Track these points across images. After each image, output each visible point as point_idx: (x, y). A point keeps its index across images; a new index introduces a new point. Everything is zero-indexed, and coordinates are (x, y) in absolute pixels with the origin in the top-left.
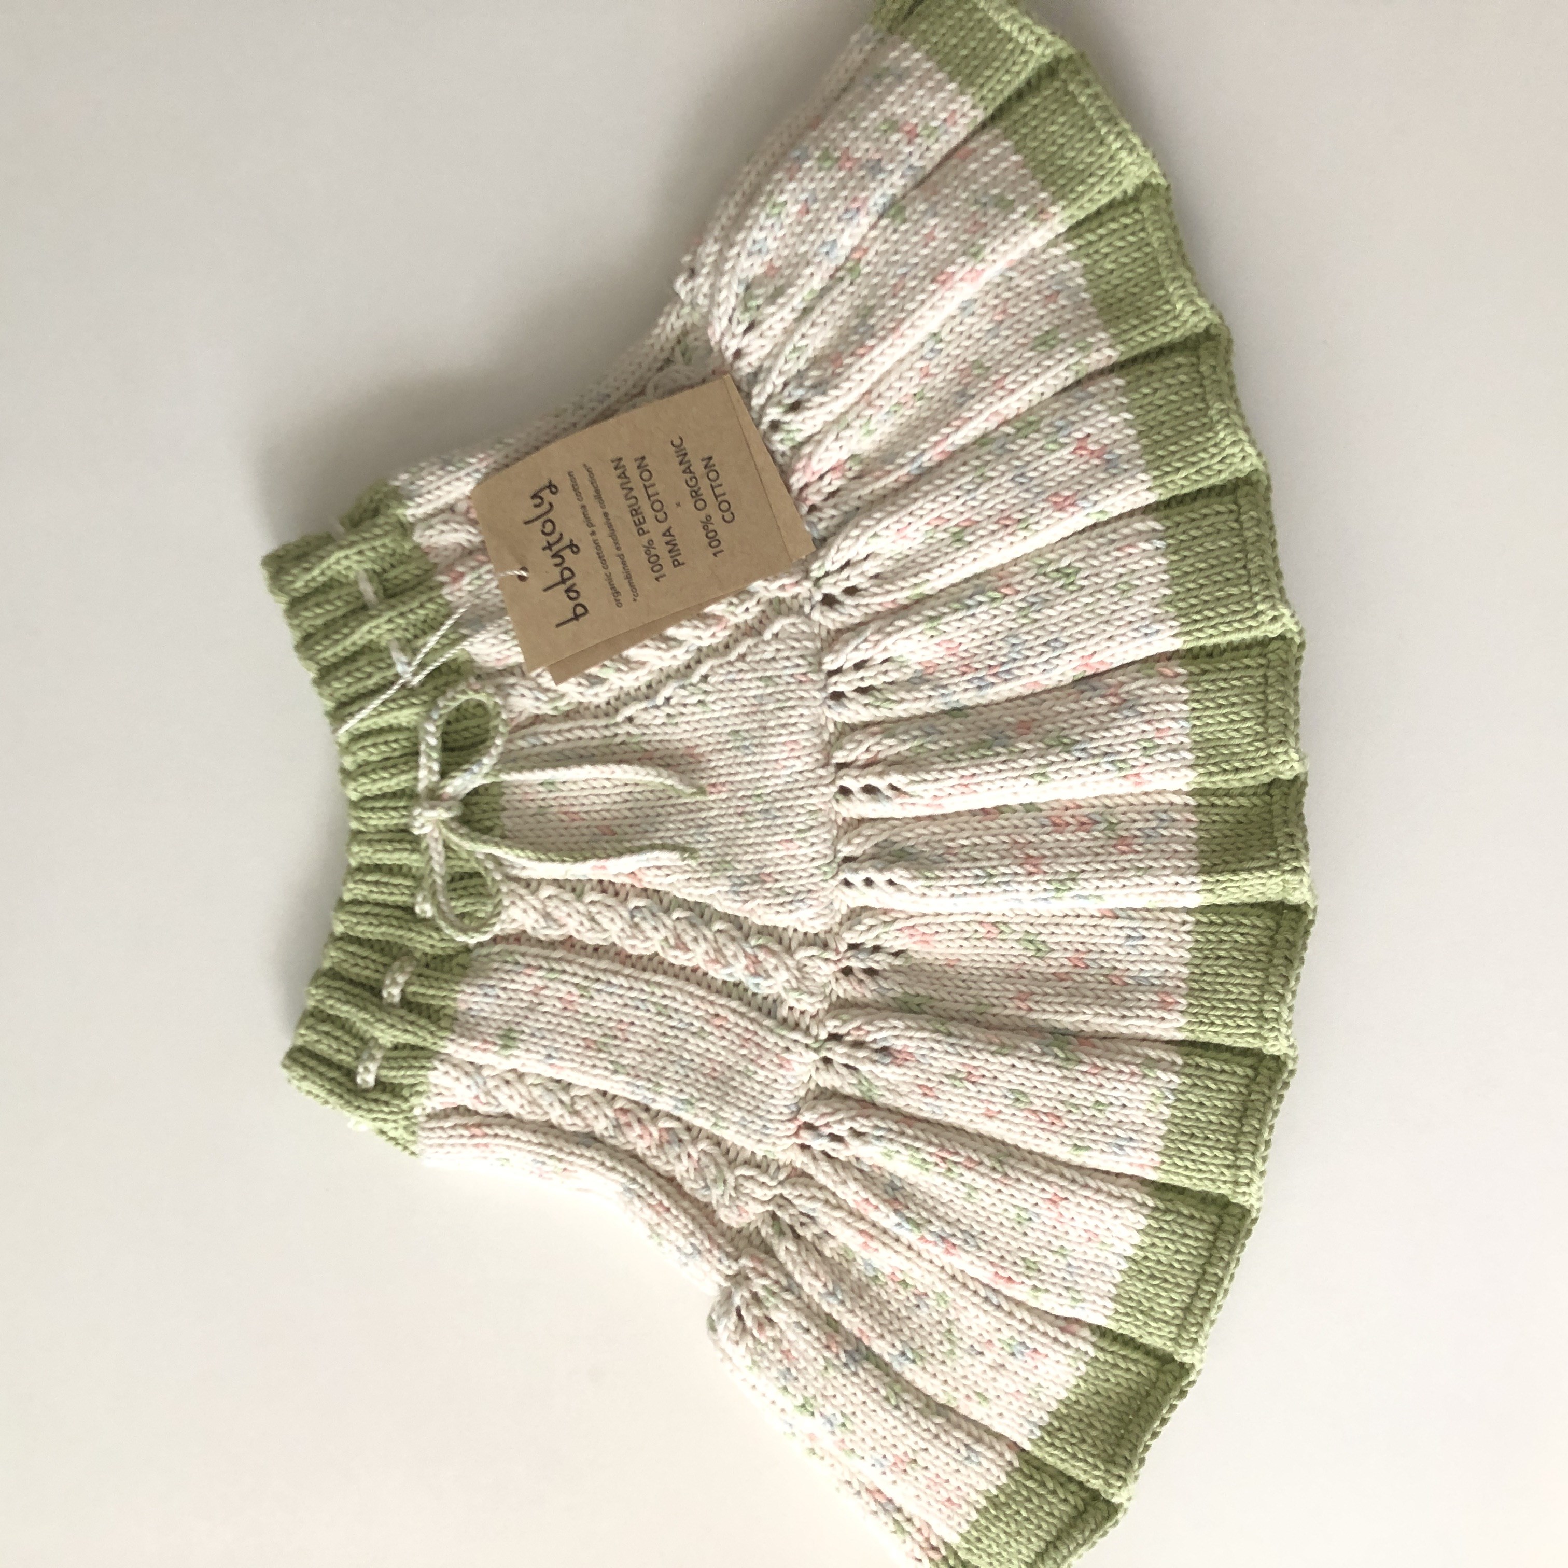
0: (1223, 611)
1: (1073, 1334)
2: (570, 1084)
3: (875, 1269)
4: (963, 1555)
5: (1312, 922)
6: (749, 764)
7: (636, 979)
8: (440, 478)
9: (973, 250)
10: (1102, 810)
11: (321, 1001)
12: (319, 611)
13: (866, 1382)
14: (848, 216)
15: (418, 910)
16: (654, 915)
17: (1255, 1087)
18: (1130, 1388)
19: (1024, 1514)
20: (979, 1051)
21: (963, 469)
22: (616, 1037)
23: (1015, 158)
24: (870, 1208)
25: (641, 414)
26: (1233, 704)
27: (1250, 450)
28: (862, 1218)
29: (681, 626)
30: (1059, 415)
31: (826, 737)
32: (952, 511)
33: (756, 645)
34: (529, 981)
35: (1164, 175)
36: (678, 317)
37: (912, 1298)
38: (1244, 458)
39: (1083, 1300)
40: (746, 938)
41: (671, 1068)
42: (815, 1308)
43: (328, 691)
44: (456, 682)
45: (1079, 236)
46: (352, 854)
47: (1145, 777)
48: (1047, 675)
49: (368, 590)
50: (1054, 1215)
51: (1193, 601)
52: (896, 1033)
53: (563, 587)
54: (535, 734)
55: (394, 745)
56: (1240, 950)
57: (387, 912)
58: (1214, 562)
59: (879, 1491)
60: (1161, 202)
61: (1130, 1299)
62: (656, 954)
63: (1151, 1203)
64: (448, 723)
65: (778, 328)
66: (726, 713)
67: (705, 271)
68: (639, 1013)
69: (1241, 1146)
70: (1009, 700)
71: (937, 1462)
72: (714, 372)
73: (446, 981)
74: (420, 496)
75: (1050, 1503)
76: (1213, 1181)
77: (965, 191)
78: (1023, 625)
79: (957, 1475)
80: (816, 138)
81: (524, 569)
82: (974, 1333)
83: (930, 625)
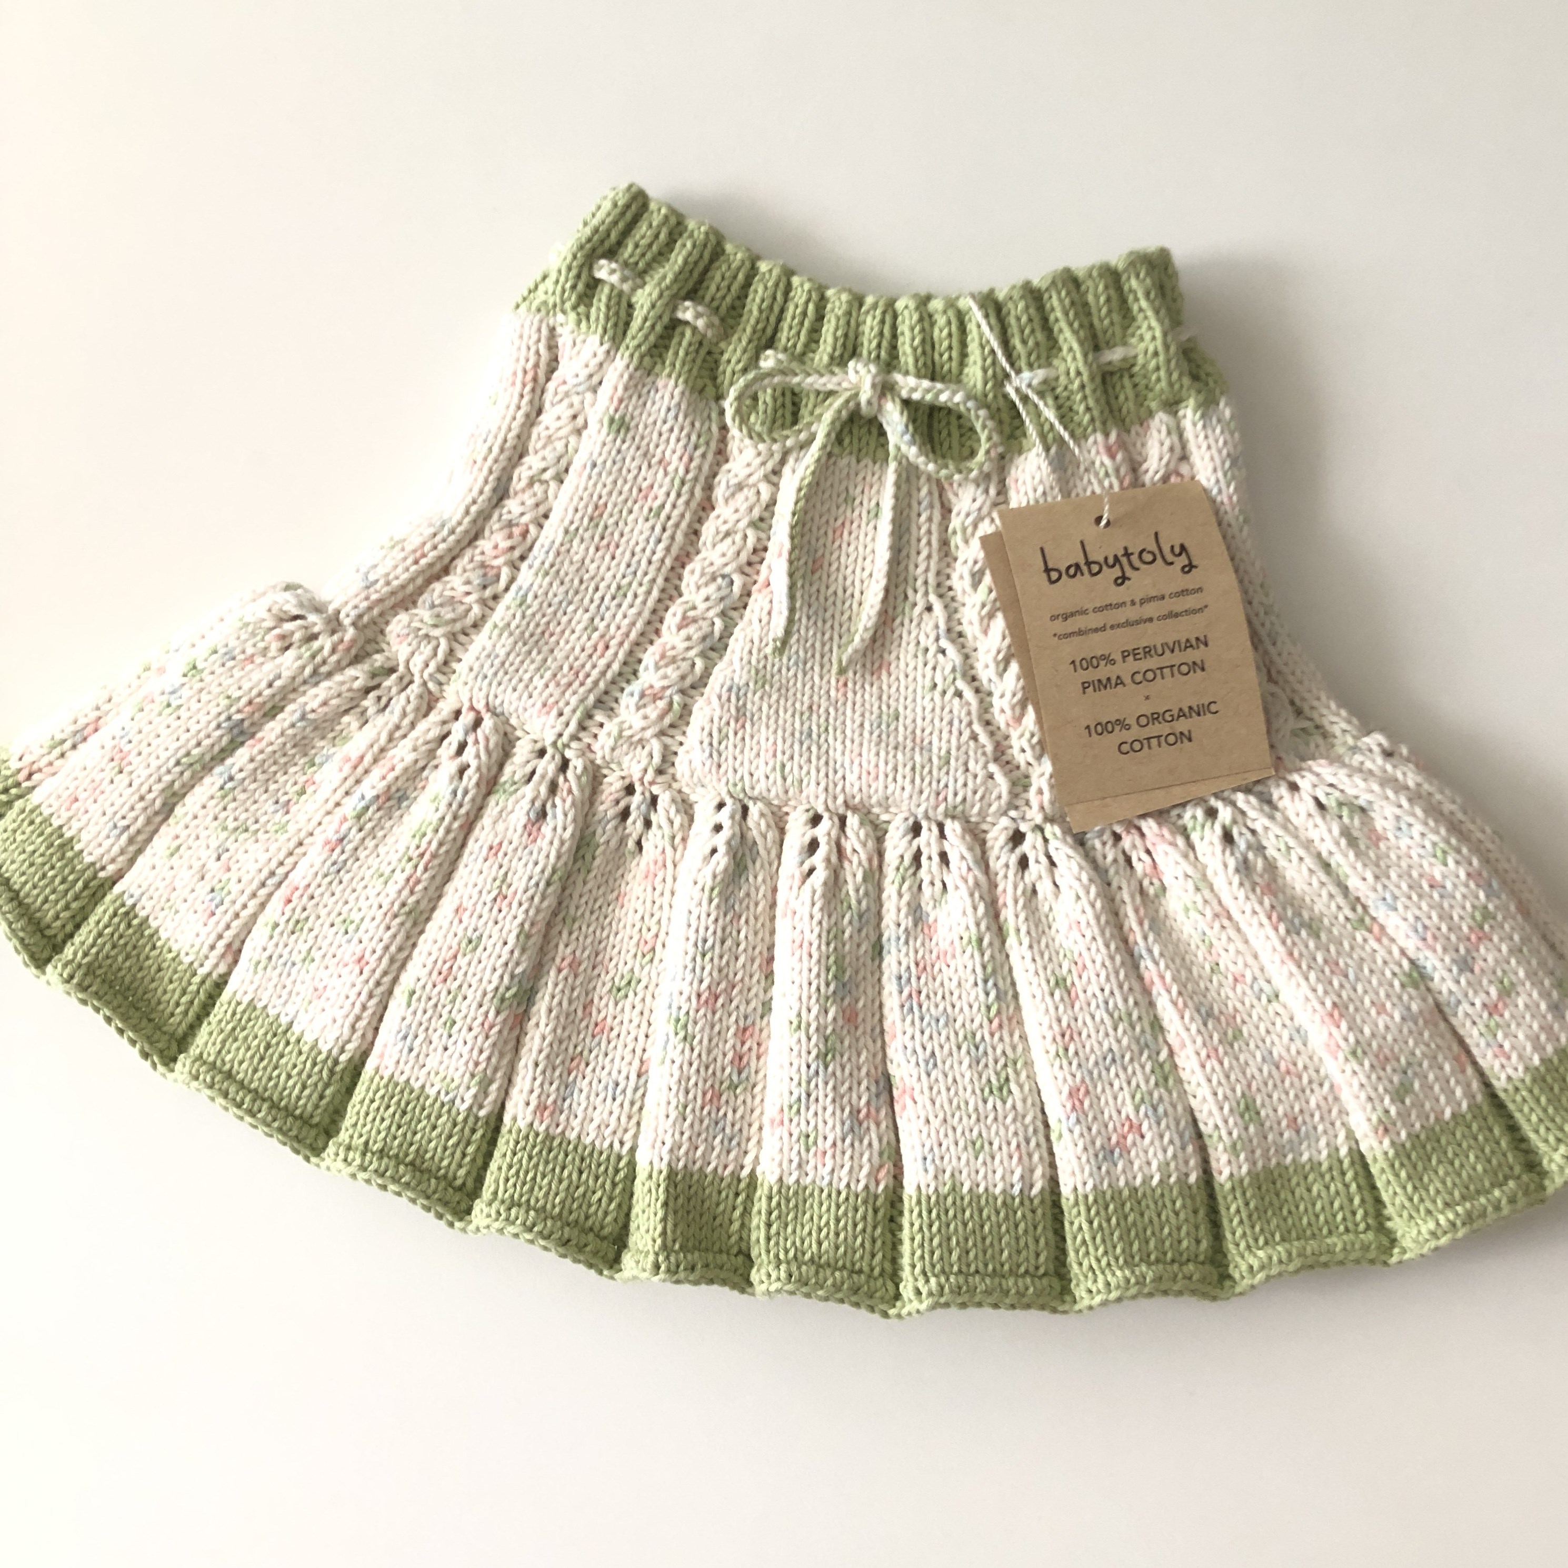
0: (936, 1241)
1: (223, 956)
2: (562, 482)
3: (321, 764)
4: (18, 804)
5: (601, 1273)
6: (862, 725)
7: (659, 570)
8: (1220, 451)
9: (1359, 1051)
10: (752, 1080)
11: (691, 236)
12: (1102, 299)
13: (209, 736)
14: (1420, 929)
15: (769, 352)
16: (722, 599)
17: (443, 1184)
18: (159, 1003)
19: (50, 874)
20: (527, 911)
21: (1131, 1001)
22: (602, 538)
23: (1448, 1113)
24: (384, 771)
25: (1251, 676)
26: (837, 1234)
27: (1098, 1299)
28: (375, 761)
29: (1018, 679)
30: (1170, 1110)
31: (876, 810)
32: (1089, 982)
33: (984, 754)
34: (675, 457)
35: (1400, 1262)
36: (1344, 731)
37: (286, 798)
38: (1090, 1291)
39: (255, 972)
40: (682, 692)
41: (562, 590)
42: (292, 696)
43: (1016, 296)
44: (1001, 432)
45: (1352, 1163)
46: (839, 292)
47: (778, 1131)
48: (901, 1049)
49: (1115, 355)
50: (347, 958)
51: (951, 1213)
52: (559, 830)
53: (1082, 561)
54: (931, 506)
55: (946, 356)
56: (584, 1195)
57: (773, 319)
58: (988, 1241)
59: (96, 730)
60: (1372, 1255)
61: (250, 1020)
62: (680, 595)
63: (343, 1058)
64: (960, 417)
65: (1314, 834)
66: (919, 710)
67: (1389, 768)
68: (623, 566)
69: (385, 1160)
70: (881, 1006)
71: (116, 794)
72: (1279, 758)
73: (690, 371)
74: (1204, 427)
75: (57, 902)
76: (355, 1125)
77: (1423, 1054)
78: (956, 1034)
79: (100, 812)
80: (1508, 909)
81: (1108, 524)
82: (240, 856)
83: (974, 938)
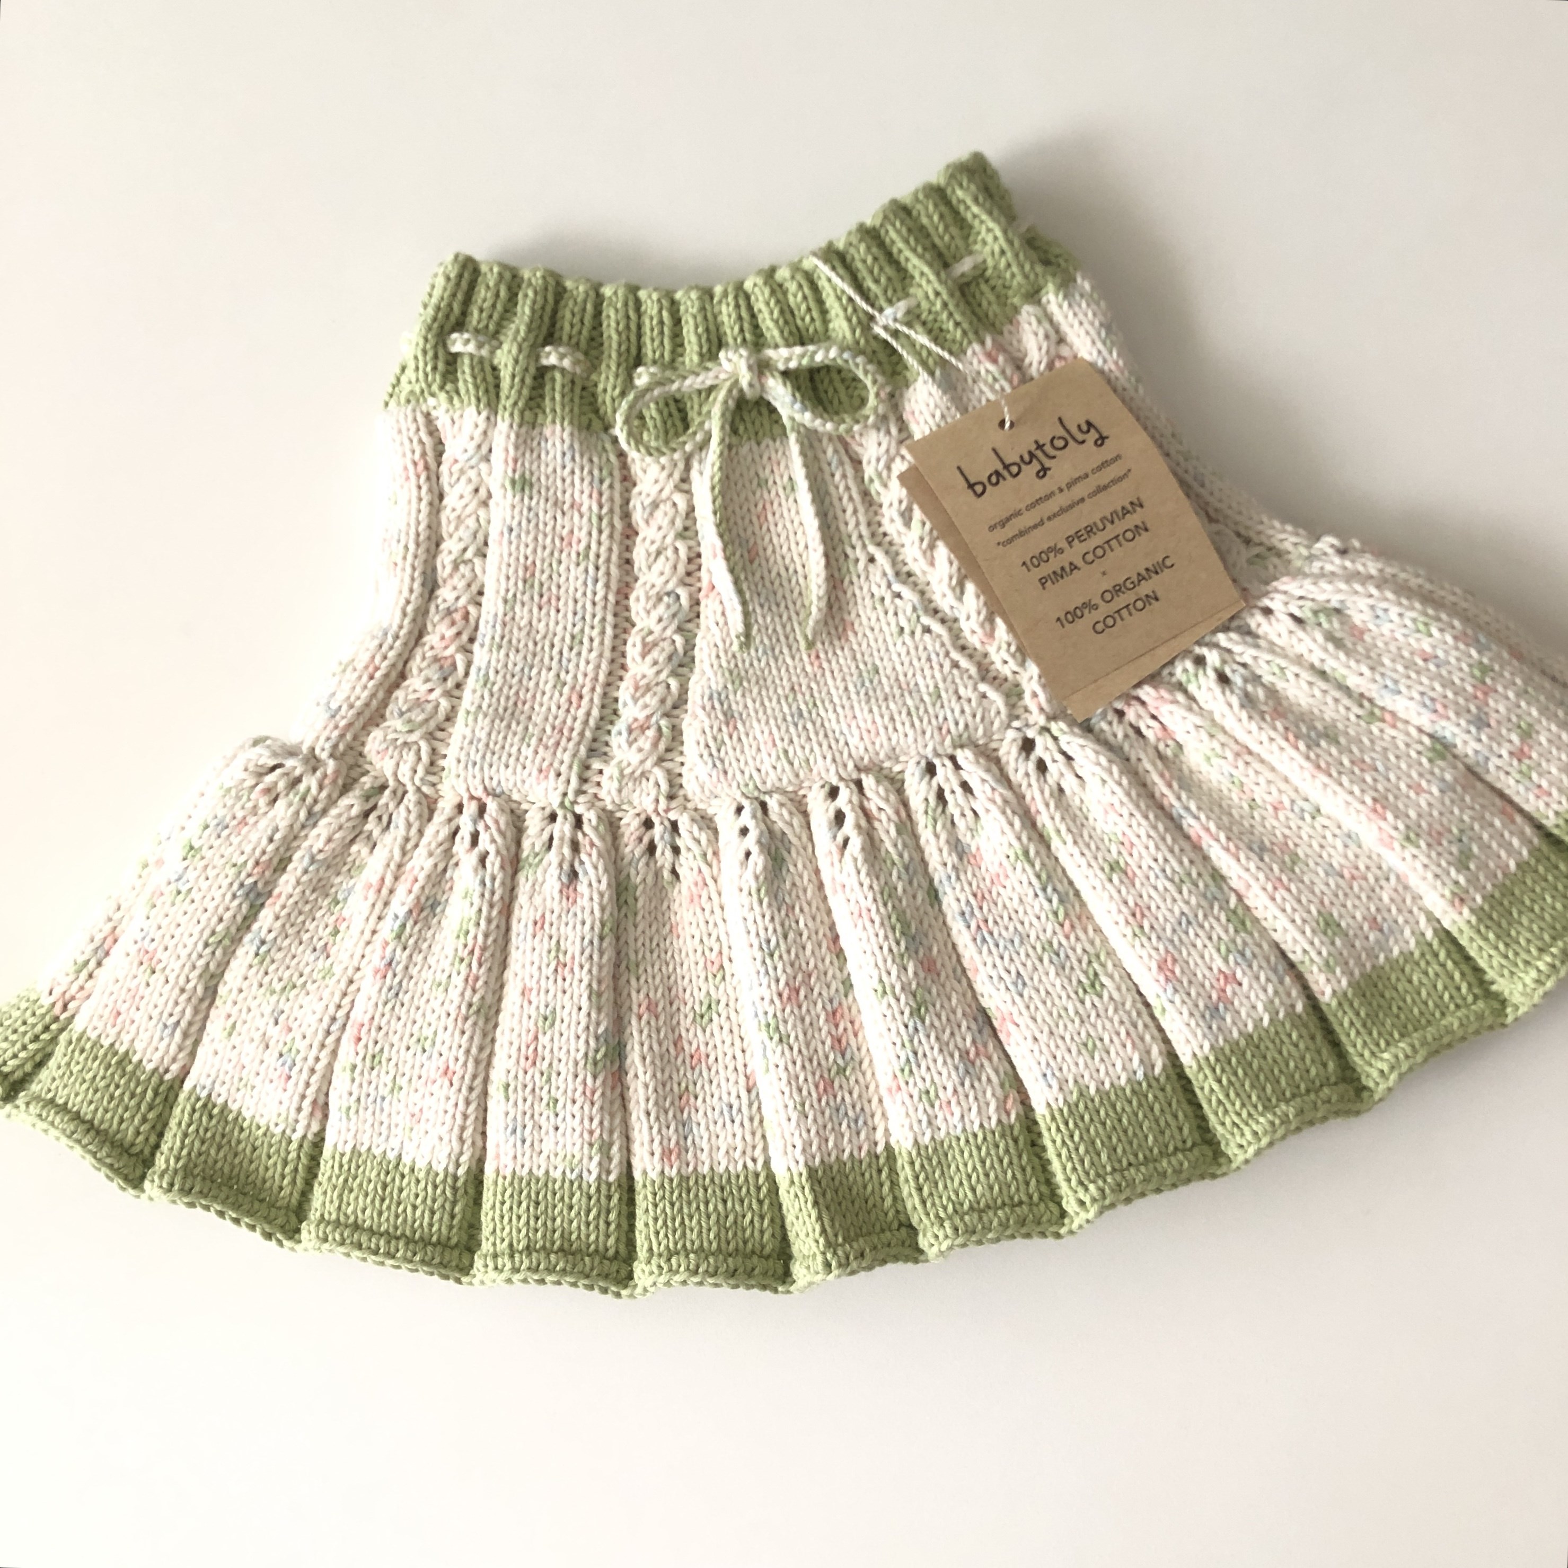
0: (1082, 1149)
1: (312, 1114)
2: (485, 556)
3: (345, 899)
4: (63, 1037)
5: (776, 1291)
6: (846, 689)
7: (605, 608)
8: (1092, 324)
9: (1412, 835)
10: (857, 1059)
11: (529, 284)
12: (936, 218)
13: (228, 909)
14: (1428, 702)
15: (640, 369)
16: (674, 616)
17: (597, 1260)
18: (264, 1181)
19: (117, 1093)
20: (590, 971)
21: (1186, 861)
22: (541, 596)
23: (1512, 865)
24: (408, 885)
25: (1192, 521)
26: (987, 1175)
27: (1251, 1150)
28: (396, 878)
29: (978, 597)
30: (1257, 950)
31: (887, 764)
32: (1141, 857)
33: (970, 677)
34: (585, 497)
35: (1516, 1019)
36: (1295, 544)
37: (322, 943)
38: (1241, 1146)
39: (349, 1119)
40: (666, 715)
41: (520, 657)
42: (295, 844)
43: (855, 241)
44: (884, 373)
45: (1441, 942)
46: (687, 292)
47: (898, 1097)
48: (987, 980)
49: (965, 266)
50: (433, 1075)
51: (1087, 1117)
52: (595, 884)
53: (1000, 467)
54: (841, 463)
56: (735, 1222)
57: (633, 338)
58: (1130, 1132)
59: (116, 941)
60: (1489, 1021)
61: (358, 1166)
62: (633, 625)
63: (461, 1171)
64: (839, 371)
65: (1301, 649)
66: (895, 657)
67: (1348, 564)
68: (570, 615)
69: (535, 1255)
70: (954, 946)
71: (156, 994)
72: (1245, 590)
73: (572, 411)
74: (1070, 305)
76: (494, 1231)
77: (1472, 818)
78: (1034, 948)
79: (146, 1018)
80: (1501, 658)
81: (1012, 425)
82: (296, 1013)
83: (1020, 853)
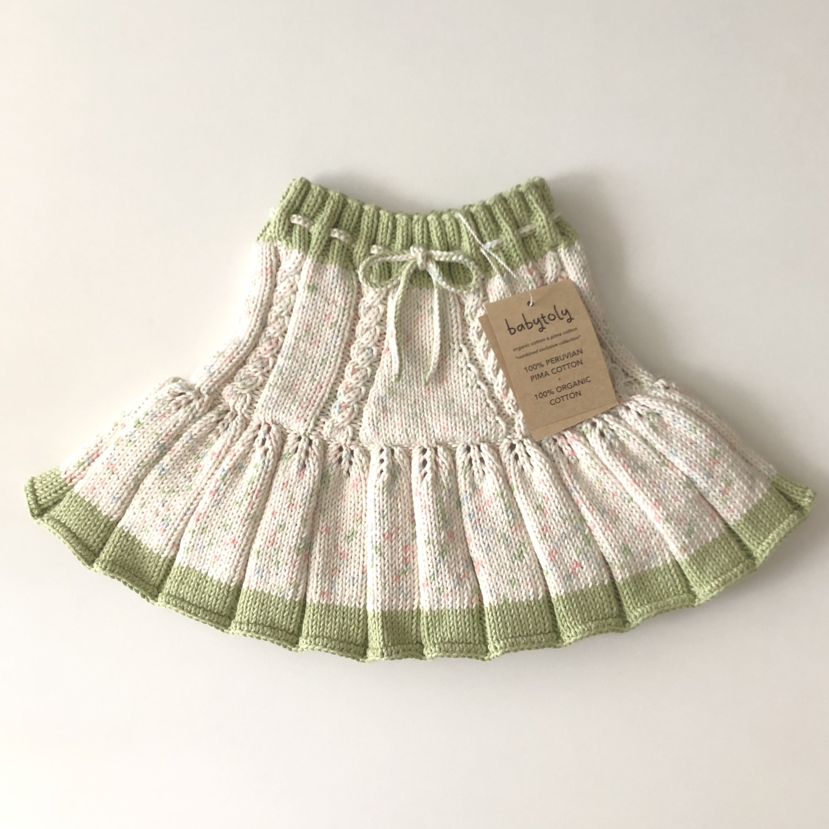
0: (500, 625)
1: (172, 548)
2: (290, 316)
3: (202, 457)
4: (68, 494)
5: (358, 660)
6: (438, 407)
7: (339, 350)
8: (578, 265)
9: (669, 518)
10: (412, 568)
11: (332, 198)
12: (517, 206)
13: (150, 452)
14: (688, 463)
15: (374, 246)
16: (369, 359)
17: (284, 633)
18: (146, 572)
19: (88, 523)
20: (304, 510)
21: (570, 511)
22: (312, 339)
23: (710, 539)
24: (231, 457)
25: (603, 362)
26: (458, 629)
27: (572, 639)
28: (227, 452)
29: (503, 377)
30: (592, 555)
31: (450, 443)
32: (551, 505)
33: (493, 412)
34: (340, 299)
35: (699, 605)
36: (647, 380)
37: (189, 474)
38: (569, 637)
39: (188, 553)
40: (358, 403)
41: (298, 365)
42: (185, 429)
43: (480, 210)
44: (481, 270)
45: (673, 566)
46: (402, 216)
47: (427, 588)
48: (474, 546)
49: (526, 230)
50: (228, 541)
52: (312, 472)
53: (524, 323)
54: (455, 305)
55: (452, 239)
56: (347, 628)
57: (374, 231)
58: (523, 622)
59: (98, 456)
60: (686, 603)
61: (188, 574)
62: (351, 359)
63: (232, 585)
64: (462, 265)
65: (638, 428)
66: (462, 396)
67: (667, 394)
68: (323, 350)
69: (258, 626)
70: (464, 528)
71: (112, 483)
72: (620, 397)
73: (340, 260)
74: (570, 255)
75: (93, 535)
76: (242, 613)
77: (697, 516)
78: (498, 535)
79: (106, 493)
80: (725, 448)
81: (533, 305)
82: (173, 503)
83: (499, 493)
